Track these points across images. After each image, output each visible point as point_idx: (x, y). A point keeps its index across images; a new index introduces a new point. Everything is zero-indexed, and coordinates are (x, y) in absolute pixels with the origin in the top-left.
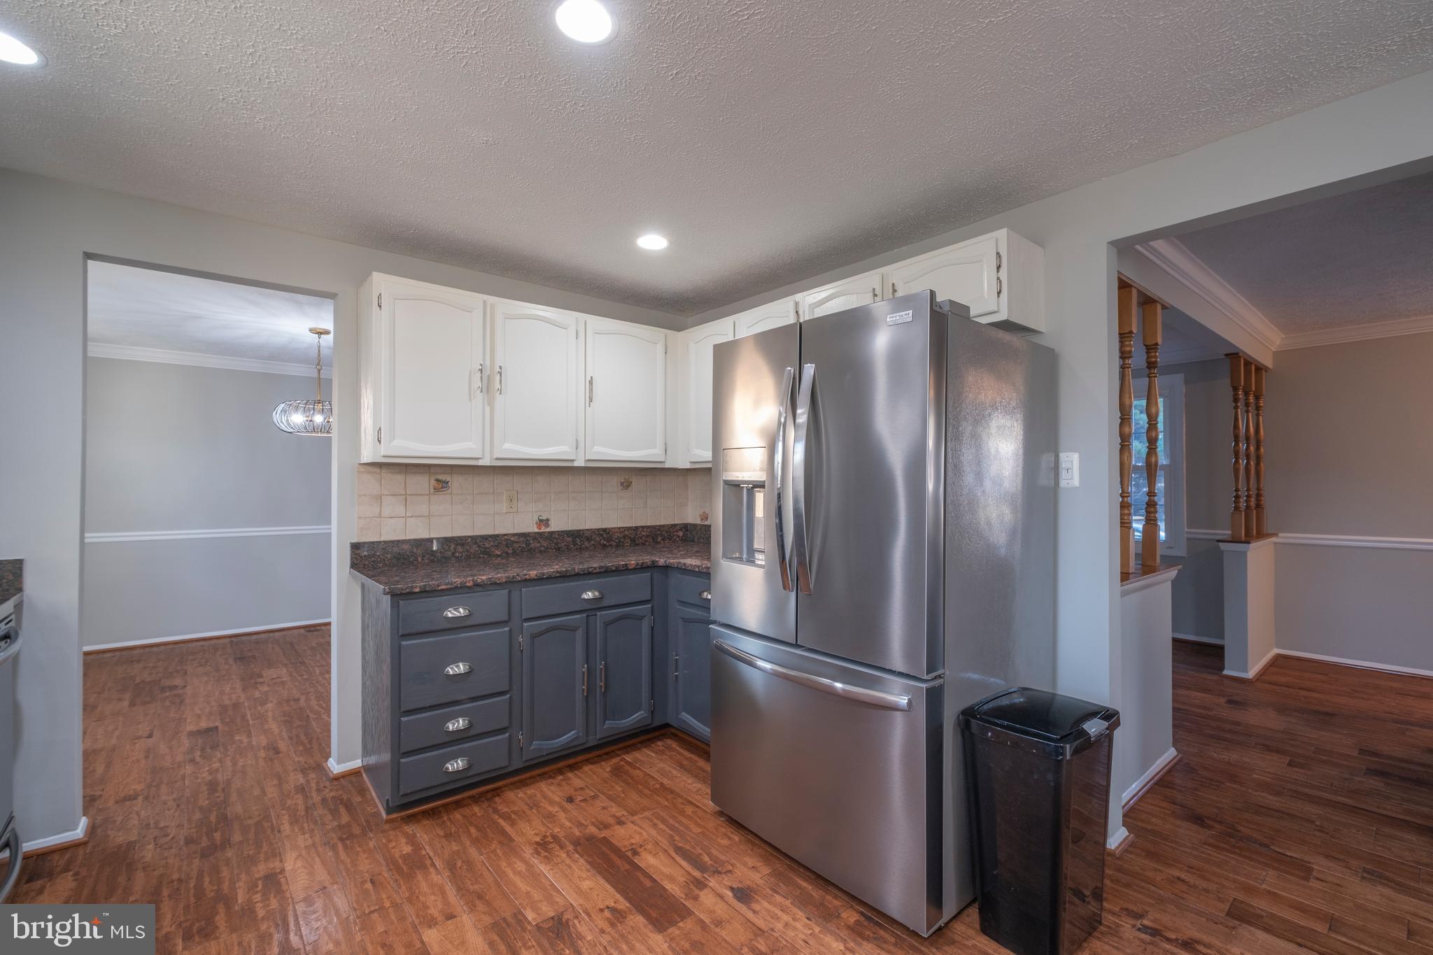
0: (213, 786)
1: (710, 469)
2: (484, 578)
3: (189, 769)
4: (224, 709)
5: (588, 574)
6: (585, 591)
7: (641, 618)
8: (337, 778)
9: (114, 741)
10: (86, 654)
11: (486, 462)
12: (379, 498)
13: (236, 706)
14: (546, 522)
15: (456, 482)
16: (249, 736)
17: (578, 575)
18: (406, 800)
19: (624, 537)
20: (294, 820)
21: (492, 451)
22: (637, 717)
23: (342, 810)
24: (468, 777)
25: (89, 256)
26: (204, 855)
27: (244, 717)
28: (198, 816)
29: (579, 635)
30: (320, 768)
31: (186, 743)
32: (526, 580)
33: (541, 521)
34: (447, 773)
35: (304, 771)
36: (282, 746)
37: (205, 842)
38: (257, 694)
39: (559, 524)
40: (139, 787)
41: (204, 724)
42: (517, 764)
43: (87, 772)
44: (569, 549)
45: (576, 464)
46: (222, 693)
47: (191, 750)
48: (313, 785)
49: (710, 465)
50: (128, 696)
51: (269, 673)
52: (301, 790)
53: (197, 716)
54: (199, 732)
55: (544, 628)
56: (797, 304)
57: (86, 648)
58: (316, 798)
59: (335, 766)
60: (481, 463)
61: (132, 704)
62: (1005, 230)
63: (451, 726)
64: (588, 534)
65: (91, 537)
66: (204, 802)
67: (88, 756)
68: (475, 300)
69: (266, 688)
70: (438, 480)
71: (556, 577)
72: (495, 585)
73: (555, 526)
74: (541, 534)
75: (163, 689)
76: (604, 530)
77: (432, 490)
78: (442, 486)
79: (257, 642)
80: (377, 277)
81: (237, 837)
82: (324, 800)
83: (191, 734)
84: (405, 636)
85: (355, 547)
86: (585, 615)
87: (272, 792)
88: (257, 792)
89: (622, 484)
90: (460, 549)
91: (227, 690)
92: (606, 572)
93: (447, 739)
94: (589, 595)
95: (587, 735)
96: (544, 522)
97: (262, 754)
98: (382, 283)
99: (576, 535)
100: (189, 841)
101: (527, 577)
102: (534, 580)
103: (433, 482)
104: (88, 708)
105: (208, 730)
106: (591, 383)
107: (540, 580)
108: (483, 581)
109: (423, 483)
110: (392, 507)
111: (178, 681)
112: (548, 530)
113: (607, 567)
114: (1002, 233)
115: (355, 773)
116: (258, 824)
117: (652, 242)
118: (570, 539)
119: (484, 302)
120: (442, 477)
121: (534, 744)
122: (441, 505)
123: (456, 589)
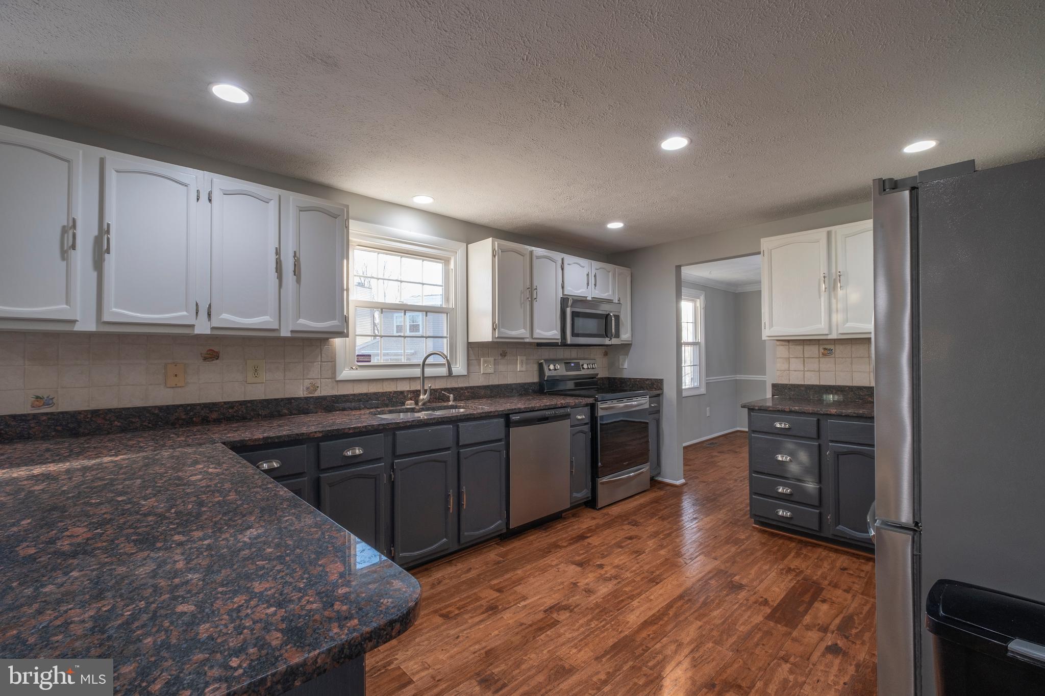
2: (797, 408)
11: (833, 337)
12: (788, 359)
15: (839, 350)
18: (757, 518)
21: (837, 330)
32: (827, 414)
34: (778, 514)
42: (826, 534)
55: (845, 450)
63: (780, 489)
68: (820, 233)
70: (825, 349)
71: (853, 416)
72: (805, 413)
77: (821, 355)
78: (828, 352)
84: (754, 432)
85: (774, 385)
93: (778, 496)
98: (766, 243)
101: (828, 412)
102: (834, 415)
103: (822, 350)
107: (839, 416)
108: (796, 409)
109: (814, 350)
110: (796, 364)
119: (829, 233)
120: (828, 347)
121: (840, 527)
122: (827, 364)
123: (779, 411)
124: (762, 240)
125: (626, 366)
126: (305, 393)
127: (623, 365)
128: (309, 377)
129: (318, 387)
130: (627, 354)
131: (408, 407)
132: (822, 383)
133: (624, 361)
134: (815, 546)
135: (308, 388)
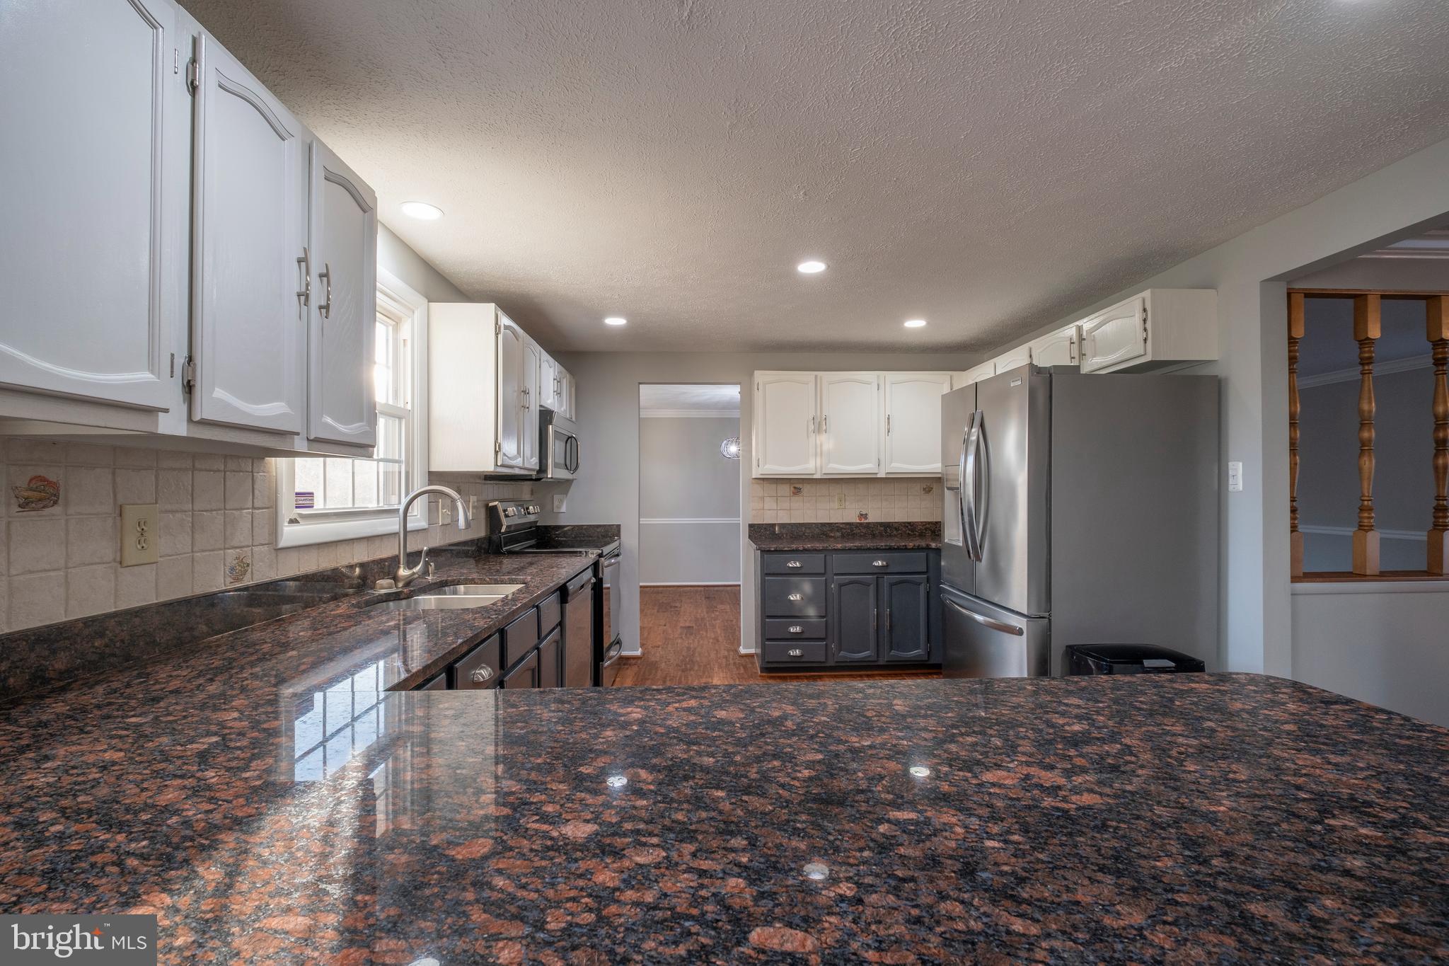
0: (689, 649)
1: (940, 478)
2: (812, 546)
3: (680, 641)
4: (697, 620)
5: (877, 549)
6: (876, 560)
7: (920, 584)
8: (743, 656)
9: (651, 625)
10: (641, 587)
11: (818, 476)
12: (762, 498)
13: (703, 619)
14: (865, 516)
15: (806, 489)
16: (707, 632)
17: (869, 549)
18: (769, 666)
19: (926, 529)
20: (720, 667)
21: (821, 470)
22: (916, 653)
23: (742, 668)
24: (799, 662)
25: (640, 383)
26: (683, 671)
27: (705, 625)
28: (681, 658)
29: (872, 588)
30: (736, 651)
31: (679, 631)
33: (862, 515)
34: (790, 656)
35: (728, 651)
36: (720, 639)
37: (683, 667)
38: (713, 615)
39: (875, 517)
40: (660, 643)
41: (687, 624)
42: (831, 663)
43: (642, 634)
44: (882, 535)
45: (879, 476)
46: (697, 613)
47: (681, 634)
48: (731, 657)
49: (940, 476)
50: (656, 608)
51: (721, 607)
52: (726, 657)
53: (685, 621)
54: (685, 627)
55: (848, 581)
56: (1030, 350)
57: (641, 584)
58: (731, 662)
59: (743, 651)
60: (815, 477)
61: (658, 612)
62: (1149, 290)
63: (792, 630)
64: (896, 525)
65: (644, 521)
66: (684, 653)
67: (642, 628)
68: (809, 376)
69: (718, 613)
70: (795, 488)
71: (854, 550)
72: (816, 550)
73: (871, 519)
74: (861, 524)
75: (671, 607)
76: (909, 523)
77: (792, 494)
78: (797, 491)
79: (717, 591)
80: (757, 373)
81: (696, 668)
82: (735, 663)
83: (681, 627)
84: (768, 574)
85: (751, 526)
86: (875, 576)
87: (713, 655)
88: (706, 654)
89: (924, 489)
90: (808, 531)
91: (700, 611)
92: (890, 549)
93: (789, 637)
94: (880, 563)
95: (878, 656)
96: (863, 516)
97: (711, 641)
98: (760, 376)
99: (887, 526)
100: (677, 665)
101: (836, 548)
102: (840, 549)
103: (792, 489)
104: (642, 611)
105: (689, 627)
106: (889, 419)
107: (843, 550)
108: (809, 548)
109: (786, 489)
110: (770, 504)
111: (677, 604)
112: (867, 521)
113: (891, 546)
114: (1147, 294)
115: (751, 656)
116: (705, 666)
117: (915, 324)
118: (882, 528)
119: (816, 376)
120: (797, 486)
121: (842, 653)
122: (797, 503)
123: (793, 550)
124: (756, 372)
125: (563, 509)
126: (229, 580)
127: (559, 507)
128: (235, 543)
129: (248, 565)
130: (566, 492)
131: (383, 591)
132: (793, 521)
133: (561, 501)
134: (820, 677)
135: (232, 569)
